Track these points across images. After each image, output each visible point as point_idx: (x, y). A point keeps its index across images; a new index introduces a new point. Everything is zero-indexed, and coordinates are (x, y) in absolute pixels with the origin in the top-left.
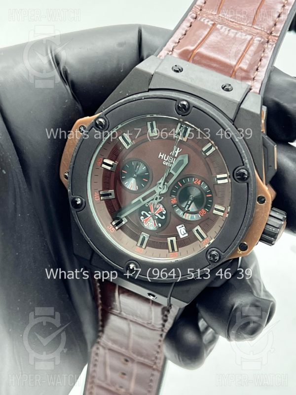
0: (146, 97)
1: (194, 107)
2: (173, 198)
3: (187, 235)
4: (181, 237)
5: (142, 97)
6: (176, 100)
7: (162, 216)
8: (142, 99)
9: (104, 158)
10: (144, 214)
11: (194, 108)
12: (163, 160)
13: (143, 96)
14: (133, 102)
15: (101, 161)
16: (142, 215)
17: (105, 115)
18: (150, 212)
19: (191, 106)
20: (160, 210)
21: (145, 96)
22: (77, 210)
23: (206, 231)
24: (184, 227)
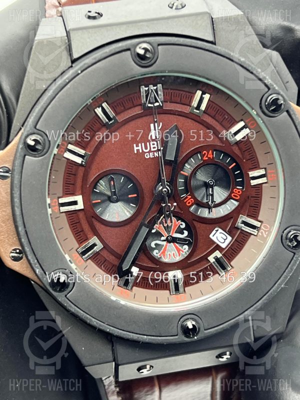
0: (82, 69)
1: (159, 45)
2: (187, 197)
3: (229, 238)
4: (223, 246)
5: (77, 71)
6: (129, 50)
7: (183, 233)
8: (78, 74)
9: (59, 198)
10: (156, 245)
11: (160, 47)
12: (144, 153)
13: (78, 69)
14: (68, 86)
15: (57, 204)
16: (154, 249)
17: (35, 127)
18: (163, 238)
19: (155, 45)
20: (175, 225)
21: (81, 67)
22: (65, 293)
23: (255, 217)
24: (220, 230)
